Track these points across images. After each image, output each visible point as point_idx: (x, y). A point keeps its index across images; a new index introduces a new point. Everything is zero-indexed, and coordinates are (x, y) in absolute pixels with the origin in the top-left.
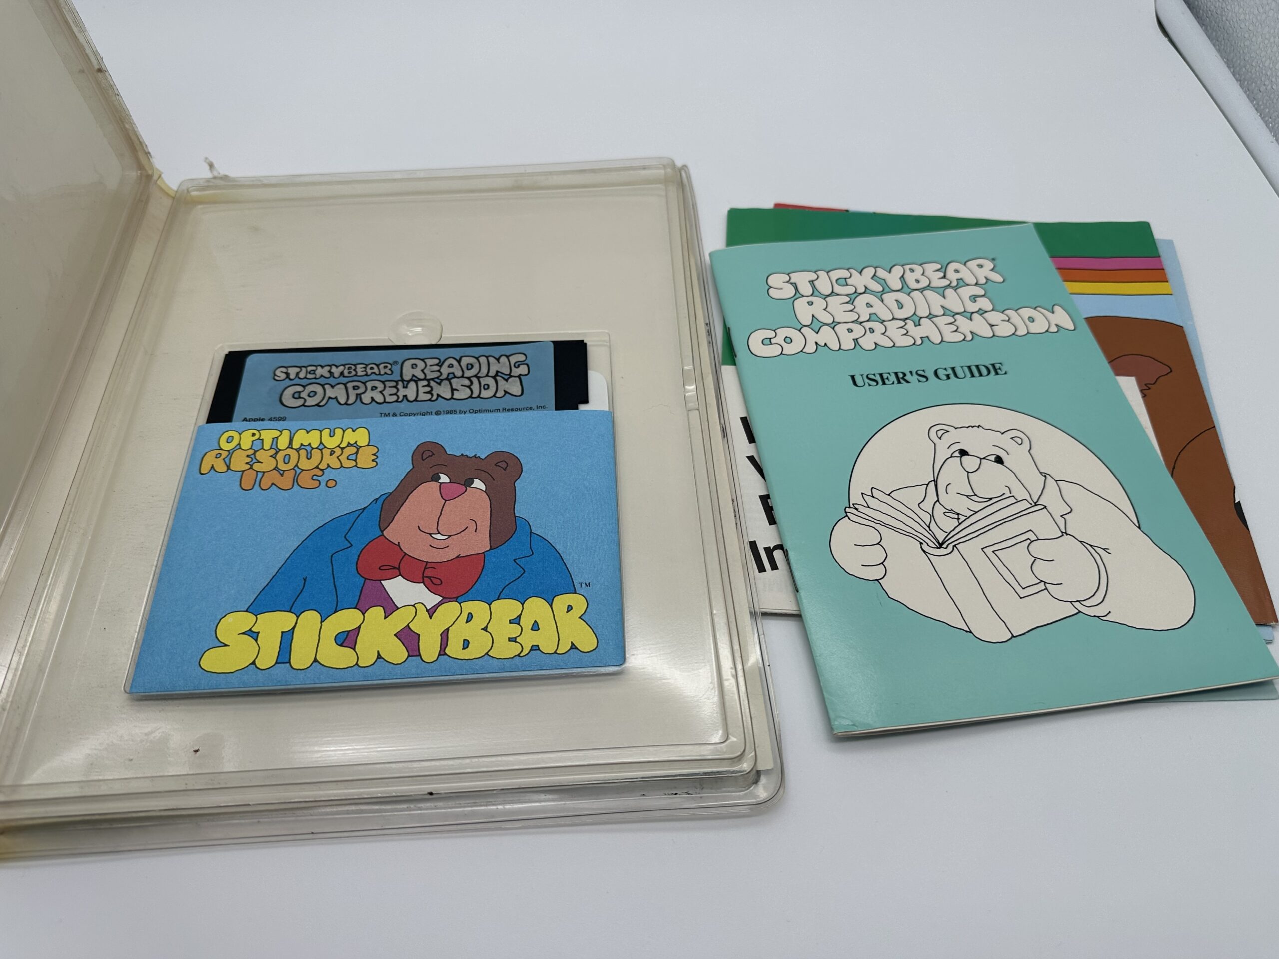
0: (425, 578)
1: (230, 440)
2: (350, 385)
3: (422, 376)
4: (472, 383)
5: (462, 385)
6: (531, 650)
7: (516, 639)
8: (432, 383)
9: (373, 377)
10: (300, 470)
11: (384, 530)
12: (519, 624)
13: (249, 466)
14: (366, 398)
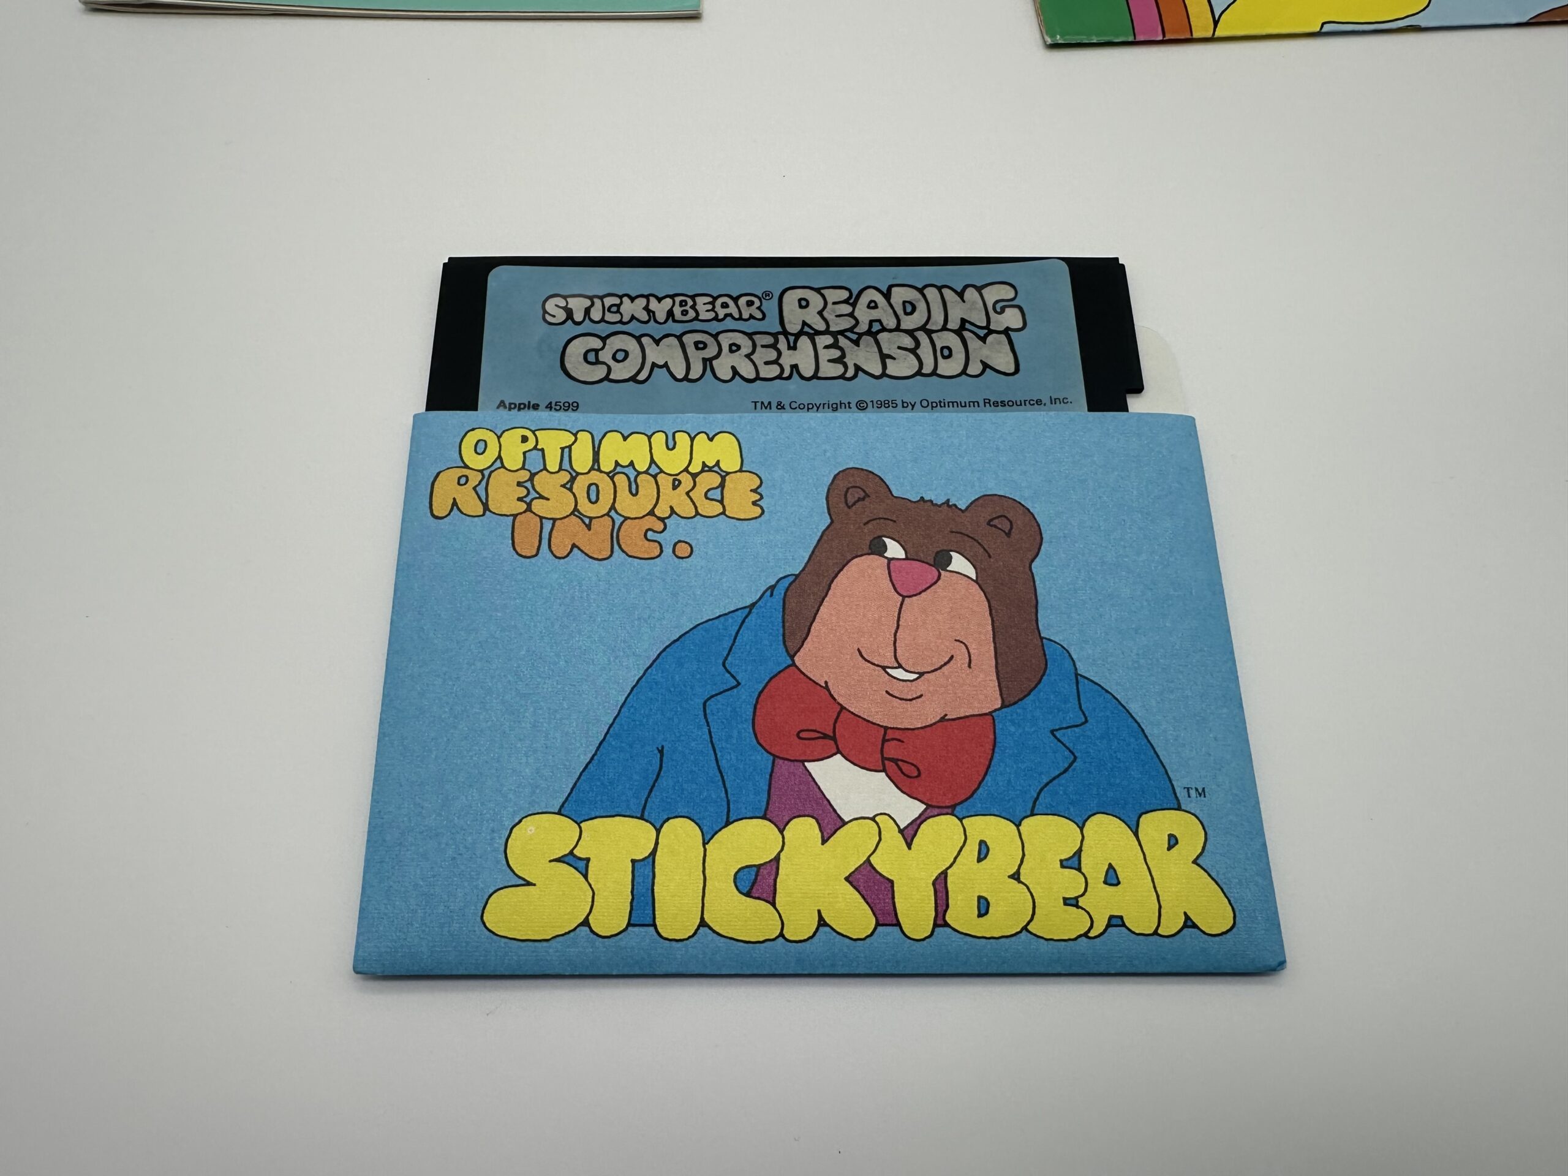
0: (886, 762)
1: (480, 448)
2: (689, 339)
3: (822, 327)
4: (918, 344)
5: (899, 348)
6: (1109, 925)
7: (1078, 902)
8: (843, 342)
9: (729, 324)
10: (622, 519)
11: (796, 653)
12: (1079, 869)
13: (525, 506)
14: (723, 367)
